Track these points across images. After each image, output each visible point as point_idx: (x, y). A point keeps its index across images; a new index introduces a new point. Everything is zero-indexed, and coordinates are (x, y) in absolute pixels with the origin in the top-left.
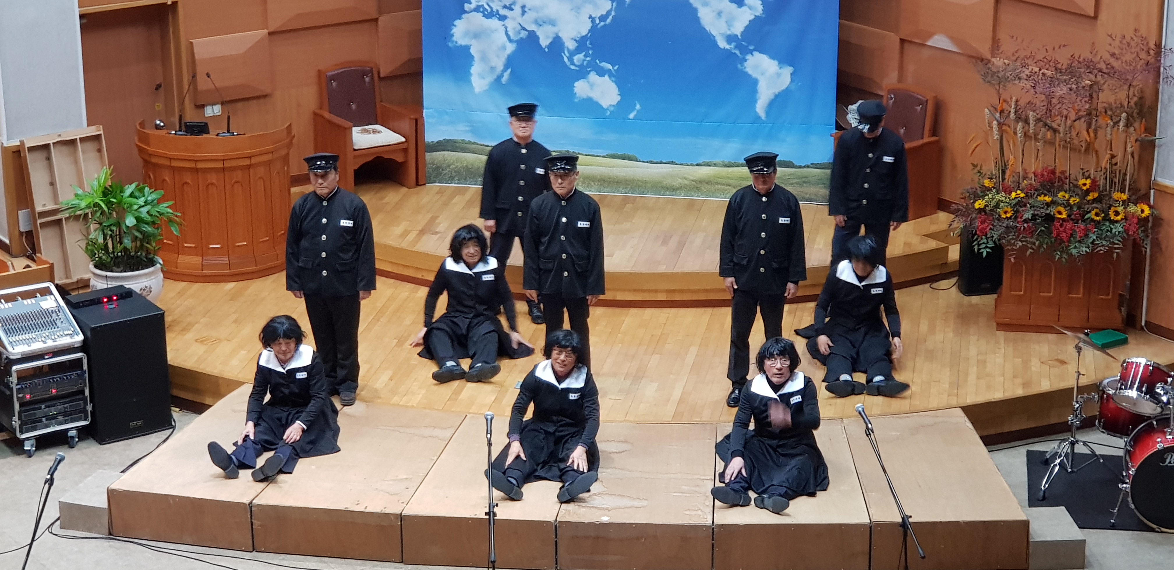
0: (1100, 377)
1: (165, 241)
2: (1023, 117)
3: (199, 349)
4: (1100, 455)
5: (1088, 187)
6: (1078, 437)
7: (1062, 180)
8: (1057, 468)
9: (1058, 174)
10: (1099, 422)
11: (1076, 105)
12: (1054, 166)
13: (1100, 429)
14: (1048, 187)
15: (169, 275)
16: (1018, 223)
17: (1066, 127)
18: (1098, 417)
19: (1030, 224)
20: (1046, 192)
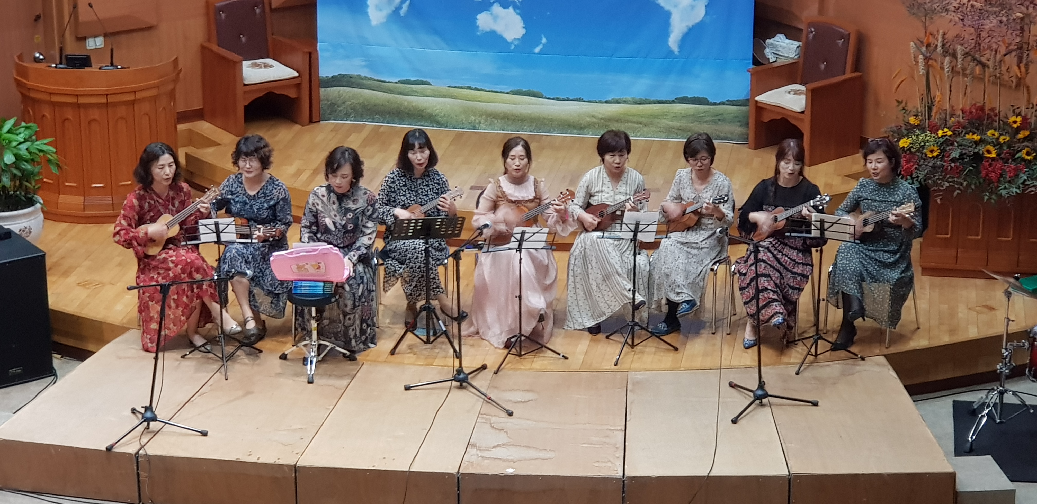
0: (1030, 323)
1: (45, 180)
2: (951, 51)
3: (82, 294)
4: (1031, 405)
5: (1019, 125)
6: (1007, 386)
7: (991, 117)
8: (985, 420)
9: (987, 112)
10: (1029, 371)
11: (1006, 38)
12: (982, 103)
13: (1031, 378)
14: (977, 125)
15: (49, 215)
16: (945, 162)
17: (995, 62)
18: (1028, 366)
19: (958, 164)
20: (974, 130)
